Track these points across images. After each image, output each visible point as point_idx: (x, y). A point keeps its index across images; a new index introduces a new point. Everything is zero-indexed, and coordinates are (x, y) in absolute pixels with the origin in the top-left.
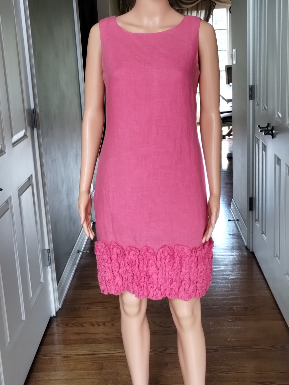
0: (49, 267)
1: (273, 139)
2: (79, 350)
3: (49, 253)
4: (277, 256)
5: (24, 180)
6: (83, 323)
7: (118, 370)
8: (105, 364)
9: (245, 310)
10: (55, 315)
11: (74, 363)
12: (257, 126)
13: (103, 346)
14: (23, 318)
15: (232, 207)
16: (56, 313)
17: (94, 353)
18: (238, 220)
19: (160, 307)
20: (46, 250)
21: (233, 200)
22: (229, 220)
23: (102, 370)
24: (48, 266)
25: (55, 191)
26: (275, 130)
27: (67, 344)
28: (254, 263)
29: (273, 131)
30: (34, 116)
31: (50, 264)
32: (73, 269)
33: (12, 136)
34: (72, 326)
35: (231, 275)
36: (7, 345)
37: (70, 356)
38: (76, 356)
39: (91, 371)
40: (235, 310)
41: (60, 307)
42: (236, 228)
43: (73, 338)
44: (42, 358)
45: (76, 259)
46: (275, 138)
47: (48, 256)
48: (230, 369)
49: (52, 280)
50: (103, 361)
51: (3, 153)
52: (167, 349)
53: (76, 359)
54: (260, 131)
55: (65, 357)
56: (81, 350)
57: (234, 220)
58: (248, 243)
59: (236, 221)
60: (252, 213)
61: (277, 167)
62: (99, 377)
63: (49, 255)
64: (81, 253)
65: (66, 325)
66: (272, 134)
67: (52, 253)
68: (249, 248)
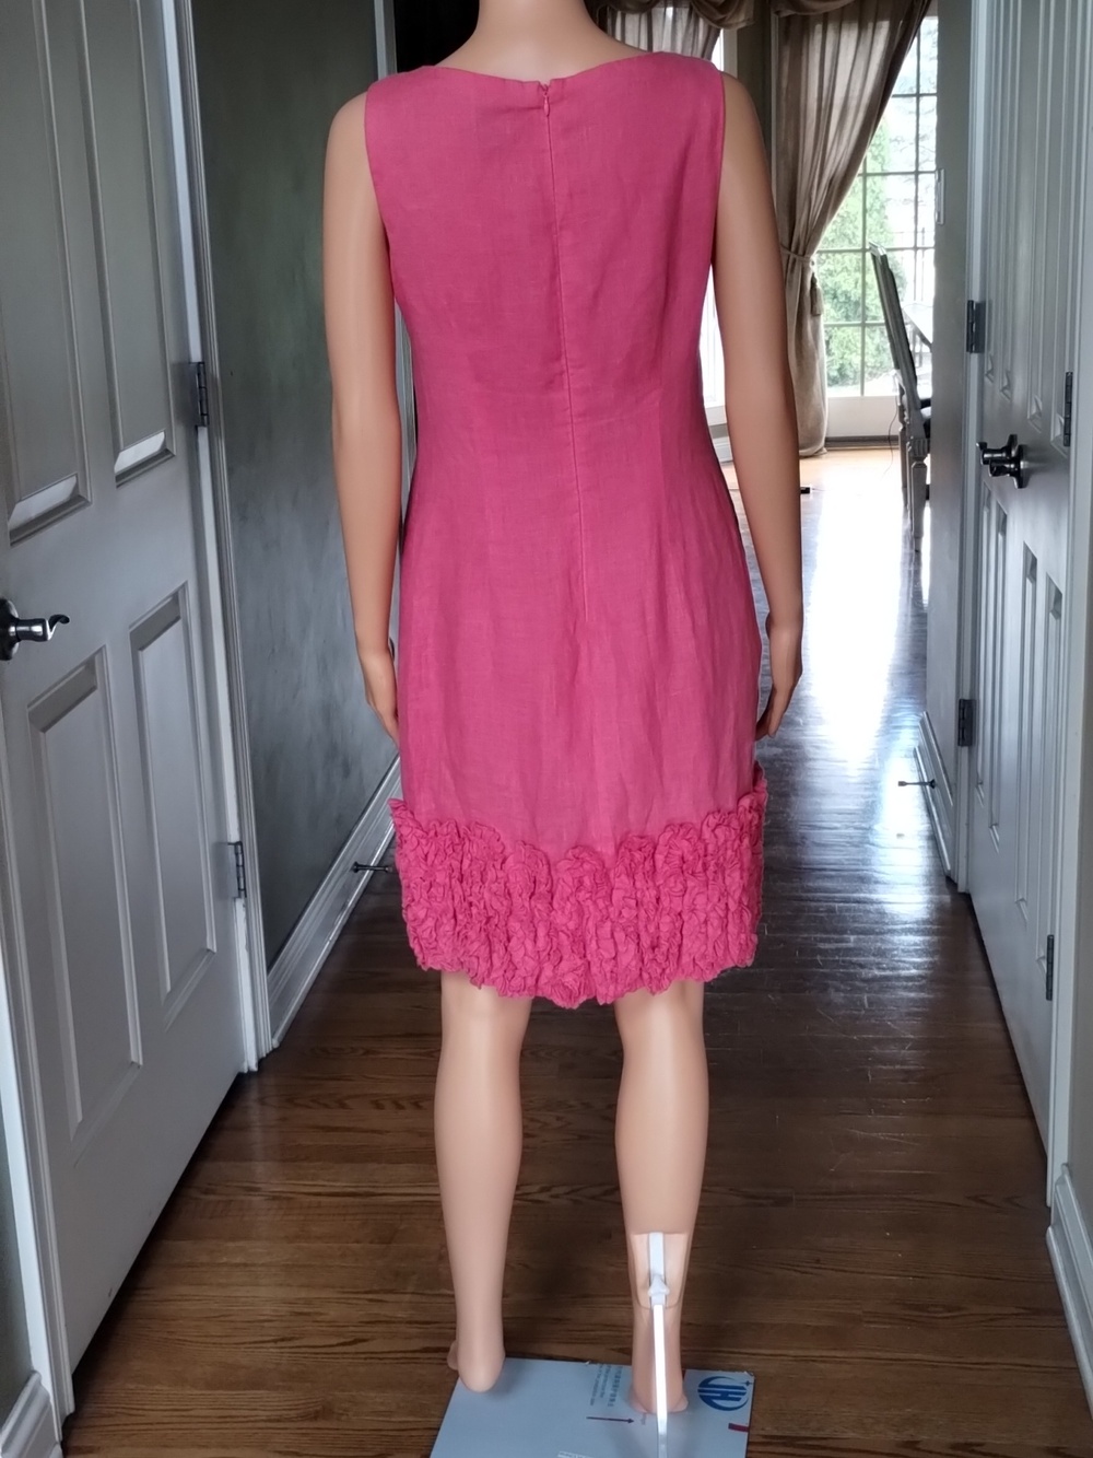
0: (239, 904)
1: (1023, 489)
2: (324, 1180)
3: (240, 856)
4: (1024, 900)
5: (156, 600)
6: (349, 1097)
8: (402, 1227)
9: (903, 1081)
10: (254, 1068)
11: (302, 1218)
12: (977, 445)
14: (136, 1054)
16: (261, 1062)
17: (372, 1190)
18: (932, 784)
20: (230, 844)
22: (902, 784)
23: (390, 1243)
24: (235, 899)
25: (273, 650)
26: (1029, 459)
29: (1022, 463)
30: (200, 387)
31: (243, 893)
33: (116, 451)
34: (310, 1104)
35: (874, 967)
36: (72, 1131)
37: (291, 1195)
38: (313, 1199)
39: (356, 1244)
40: (870, 1078)
41: (275, 1043)
42: (925, 813)
43: (308, 1143)
44: (197, 1198)
45: (346, 893)
46: (1026, 486)
47: (238, 866)
48: (818, 1261)
49: (250, 948)
50: (399, 1217)
51: (83, 502)
53: (309, 1207)
54: (982, 463)
55: (274, 1198)
56: (328, 1181)
57: (922, 784)
58: (954, 860)
61: (1029, 585)
62: (380, 1263)
63: (241, 863)
64: (367, 874)
65: (292, 1101)
66: (1017, 474)
67: (252, 857)
68: (955, 880)
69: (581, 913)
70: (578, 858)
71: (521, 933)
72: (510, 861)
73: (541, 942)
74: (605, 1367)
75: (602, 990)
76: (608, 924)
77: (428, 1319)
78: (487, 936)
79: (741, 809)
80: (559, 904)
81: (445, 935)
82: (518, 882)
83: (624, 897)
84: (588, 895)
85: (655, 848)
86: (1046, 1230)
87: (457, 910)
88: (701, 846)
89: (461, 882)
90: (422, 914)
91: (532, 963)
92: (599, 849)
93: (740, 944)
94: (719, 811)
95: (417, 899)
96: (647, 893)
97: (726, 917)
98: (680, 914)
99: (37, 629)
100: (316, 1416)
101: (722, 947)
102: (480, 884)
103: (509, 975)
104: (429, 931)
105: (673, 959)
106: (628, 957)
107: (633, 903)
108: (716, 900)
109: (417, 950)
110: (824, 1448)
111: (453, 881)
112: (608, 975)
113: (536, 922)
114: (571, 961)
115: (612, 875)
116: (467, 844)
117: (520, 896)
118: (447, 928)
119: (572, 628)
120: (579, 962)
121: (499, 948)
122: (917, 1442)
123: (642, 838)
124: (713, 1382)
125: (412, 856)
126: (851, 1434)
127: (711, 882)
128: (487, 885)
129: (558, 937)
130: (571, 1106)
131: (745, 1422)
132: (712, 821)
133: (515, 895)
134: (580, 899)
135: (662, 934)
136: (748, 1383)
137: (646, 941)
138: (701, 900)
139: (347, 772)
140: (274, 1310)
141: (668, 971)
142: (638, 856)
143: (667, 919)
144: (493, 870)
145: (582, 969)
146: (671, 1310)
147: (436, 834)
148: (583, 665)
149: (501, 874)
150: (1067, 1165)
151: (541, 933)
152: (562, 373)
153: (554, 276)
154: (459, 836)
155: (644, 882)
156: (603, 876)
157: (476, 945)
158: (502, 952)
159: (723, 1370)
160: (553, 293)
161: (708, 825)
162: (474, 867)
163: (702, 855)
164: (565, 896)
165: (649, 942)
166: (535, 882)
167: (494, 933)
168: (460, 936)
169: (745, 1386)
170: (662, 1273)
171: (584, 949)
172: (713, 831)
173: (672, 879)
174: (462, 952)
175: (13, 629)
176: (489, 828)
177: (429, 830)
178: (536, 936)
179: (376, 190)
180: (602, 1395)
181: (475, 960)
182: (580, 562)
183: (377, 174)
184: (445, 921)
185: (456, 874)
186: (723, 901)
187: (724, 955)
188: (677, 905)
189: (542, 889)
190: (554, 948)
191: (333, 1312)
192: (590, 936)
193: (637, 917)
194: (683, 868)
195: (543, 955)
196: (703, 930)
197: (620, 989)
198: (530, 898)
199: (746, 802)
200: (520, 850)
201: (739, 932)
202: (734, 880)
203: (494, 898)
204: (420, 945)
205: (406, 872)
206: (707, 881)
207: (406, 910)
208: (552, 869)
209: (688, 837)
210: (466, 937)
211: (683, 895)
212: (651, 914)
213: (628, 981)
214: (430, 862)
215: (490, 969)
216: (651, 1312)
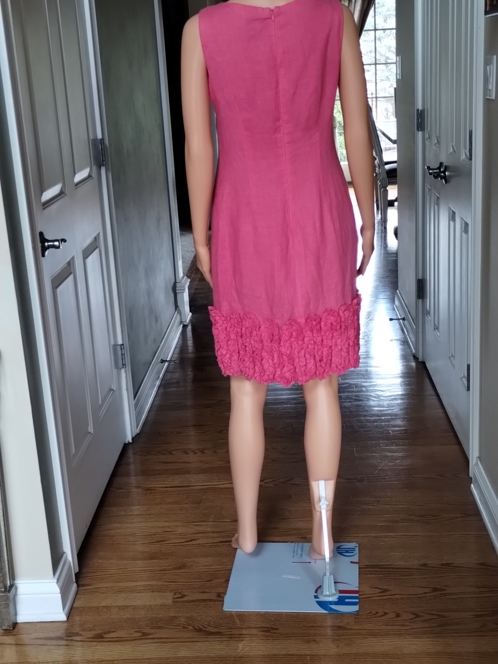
0: (123, 371)
1: (447, 184)
2: (168, 482)
3: (123, 350)
4: (452, 356)
5: (89, 241)
7: (222, 504)
8: (204, 498)
9: (405, 433)
10: (131, 441)
11: (161, 496)
12: (426, 167)
13: (201, 477)
14: (91, 429)
15: (397, 302)
16: (133, 439)
17: (188, 485)
18: (404, 319)
19: (283, 430)
20: (119, 345)
21: (398, 291)
22: (391, 320)
23: (200, 504)
25: (130, 265)
27: (150, 475)
28: (425, 376)
29: (447, 173)
31: (124, 366)
32: (155, 385)
33: (75, 174)
34: (157, 454)
36: (72, 456)
37: (154, 488)
38: (165, 489)
39: (186, 505)
40: (391, 433)
41: (138, 431)
42: (401, 332)
43: (159, 468)
44: (115, 491)
45: (159, 371)
46: (449, 182)
48: (378, 501)
49: (127, 390)
50: (202, 494)
51: (64, 195)
52: (291, 479)
53: (163, 492)
54: (428, 175)
55: (148, 490)
56: (170, 482)
57: (398, 319)
58: (416, 348)
59: (401, 320)
60: (423, 302)
62: (197, 511)
63: (123, 353)
64: (167, 364)
65: (148, 453)
66: (445, 178)
67: (127, 350)
68: (417, 357)
70: (290, 324)
71: (267, 357)
72: (262, 327)
73: (276, 361)
74: (297, 544)
75: (300, 378)
76: (303, 351)
77: (220, 531)
78: (253, 359)
79: (353, 304)
80: (283, 344)
81: (234, 361)
82: (265, 335)
83: (309, 340)
84: (295, 340)
85: (321, 320)
86: (470, 486)
87: (240, 349)
88: (339, 319)
89: (242, 337)
90: (224, 352)
91: (272, 369)
92: (299, 321)
93: (354, 359)
94: (345, 304)
95: (222, 346)
96: (318, 338)
97: (349, 348)
98: (331, 347)
99: (56, 243)
100: (180, 568)
101: (348, 360)
102: (250, 338)
103: (262, 374)
104: (227, 360)
105: (328, 366)
106: (311, 364)
107: (312, 342)
108: (345, 340)
109: (222, 368)
110: (390, 568)
111: (238, 338)
112: (303, 372)
113: (273, 352)
114: (288, 367)
115: (304, 331)
116: (244, 321)
117: (267, 341)
118: (235, 357)
119: (286, 230)
120: (292, 367)
121: (258, 364)
122: (427, 564)
123: (316, 315)
124: (341, 547)
125: (220, 329)
126: (400, 563)
127: (343, 334)
128: (252, 338)
129: (283, 357)
131: (357, 560)
132: (343, 308)
133: (265, 341)
134: (292, 341)
135: (324, 355)
136: (356, 547)
137: (318, 358)
138: (339, 341)
139: (156, 321)
140: (156, 531)
141: (326, 370)
142: (314, 323)
143: (325, 349)
144: (255, 332)
145: (293, 370)
146: (328, 512)
147: (230, 319)
148: (291, 245)
149: (258, 333)
150: (478, 457)
151: (276, 356)
152: (280, 126)
153: (277, 86)
154: (240, 318)
155: (316, 334)
156: (300, 332)
157: (248, 363)
158: (259, 365)
159: (345, 542)
160: (277, 93)
161: (341, 310)
162: (247, 330)
163: (339, 322)
164: (285, 341)
166: (273, 335)
167: (256, 357)
168: (241, 360)
170: (324, 496)
171: (293, 361)
172: (344, 312)
173: (328, 332)
174: (242, 366)
175: (46, 244)
176: (253, 315)
177: (227, 317)
178: (273, 357)
179: (204, 54)
180: (297, 554)
181: (248, 369)
182: (288, 203)
184: (234, 354)
185: (240, 334)
186: (348, 341)
187: (348, 364)
188: (330, 343)
189: (276, 338)
190: (281, 362)
191: (180, 530)
192: (295, 356)
193: (314, 348)
194: (332, 328)
195: (276, 365)
196: (340, 353)
197: (307, 378)
198: (271, 342)
199: (355, 301)
200: (267, 323)
201: (354, 355)
202: (352, 333)
203: (256, 343)
204: (224, 366)
205: (218, 335)
206: (341, 333)
207: (217, 351)
208: (280, 329)
209: (334, 315)
210: (244, 360)
211: (332, 339)
212: (320, 347)
213: (311, 374)
214: (228, 330)
215: (254, 373)
216: (321, 512)
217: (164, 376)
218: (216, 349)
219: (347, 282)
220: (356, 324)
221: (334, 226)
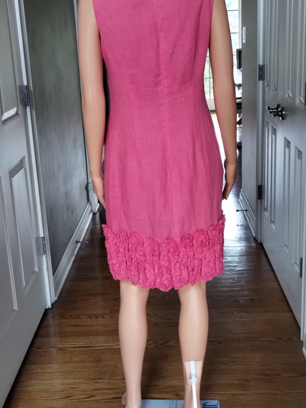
0: (44, 256)
1: (283, 121)
2: (75, 342)
3: (44, 241)
4: (285, 245)
5: (16, 162)
6: (81, 315)
7: (116, 363)
8: (102, 357)
9: (251, 302)
10: (50, 307)
11: (70, 356)
12: (267, 107)
13: (101, 338)
14: (16, 307)
15: (241, 197)
16: (52, 305)
17: (91, 345)
18: (246, 211)
19: (162, 299)
20: (41, 238)
21: (241, 190)
22: (237, 211)
23: (99, 362)
24: (42, 255)
25: (51, 176)
26: (285, 111)
27: (62, 337)
28: (263, 254)
29: (283, 112)
30: (27, 93)
31: (45, 253)
32: (71, 261)
33: (3, 113)
34: (69, 318)
35: (237, 267)
37: (65, 348)
38: (72, 349)
39: (88, 364)
40: (241, 302)
41: (56, 299)
42: (244, 219)
43: (70, 331)
44: (36, 351)
45: (74, 250)
46: (285, 119)
47: (43, 244)
48: (234, 362)
49: (48, 270)
50: (101, 354)
52: (168, 341)
53: (72, 352)
54: (269, 113)
55: (61, 349)
56: (77, 343)
57: (242, 210)
58: (256, 233)
59: (244, 211)
60: (261, 201)
61: (287, 150)
62: (96, 369)
63: (44, 244)
64: (80, 244)
65: (63, 317)
66: (282, 116)
67: (47, 241)
68: (257, 239)
69: (169, 260)
70: (168, 243)
71: (149, 268)
72: (145, 244)
73: (156, 271)
74: (172, 400)
75: (176, 285)
76: (178, 264)
77: (114, 387)
78: (138, 269)
79: (219, 224)
80: (162, 258)
81: (123, 269)
82: (148, 251)
83: (183, 255)
84: (172, 255)
85: (193, 238)
86: (302, 348)
87: (127, 261)
88: (208, 237)
89: (128, 251)
90: (115, 262)
91: (153, 278)
92: (175, 239)
93: (220, 268)
94: (213, 225)
95: (113, 257)
96: (190, 253)
97: (215, 260)
98: (201, 259)
101: (214, 269)
102: (135, 252)
103: (145, 281)
104: (117, 268)
105: (199, 274)
106: (185, 274)
107: (186, 256)
108: (212, 254)
109: (113, 274)
111: (126, 251)
112: (178, 281)
113: (154, 264)
114: (166, 276)
115: (179, 247)
116: (130, 239)
118: (124, 267)
119: (165, 166)
120: (169, 276)
121: (142, 273)
123: (189, 235)
124: (206, 404)
125: (111, 243)
127: (211, 248)
128: (137, 252)
129: (162, 269)
130: (151, 315)
132: (211, 228)
133: (147, 255)
134: (169, 256)
135: (195, 266)
136: (218, 404)
137: (190, 269)
138: (208, 254)
139: (72, 213)
140: (64, 387)
141: (197, 278)
142: (188, 241)
143: (197, 261)
144: (140, 247)
145: (170, 279)
147: (119, 236)
148: (169, 179)
149: (142, 249)
151: (156, 267)
152: (160, 81)
153: (158, 48)
154: (128, 236)
155: (189, 249)
156: (176, 249)
157: (134, 272)
158: (143, 274)
159: (209, 400)
160: (158, 53)
161: (210, 230)
162: (133, 246)
163: (208, 240)
164: (164, 255)
165: (191, 269)
166: (154, 251)
167: (140, 268)
168: (128, 269)
169: (217, 405)
170: (195, 374)
171: (171, 272)
172: (211, 232)
173: (199, 248)
174: (129, 274)
176: (138, 234)
177: (117, 235)
178: (154, 268)
179: (96, 19)
181: (133, 277)
182: (167, 144)
183: (97, 13)
184: (123, 264)
185: (127, 249)
186: (214, 254)
187: (215, 272)
188: (200, 256)
189: (156, 253)
190: (161, 272)
191: (83, 387)
192: (172, 268)
193: (187, 261)
194: (202, 244)
195: (157, 275)
196: (208, 264)
197: (182, 285)
198: (152, 256)
199: (221, 222)
200: (149, 241)
201: (219, 264)
202: (217, 247)
203: (140, 257)
204: (114, 272)
205: (109, 248)
206: (209, 248)
207: (109, 261)
208: (160, 246)
209: (203, 234)
210: (130, 269)
211: (202, 253)
212: (192, 260)
213: (185, 282)
214: (117, 245)
215: (139, 280)
216: (192, 386)
217: (77, 253)
218: (109, 259)
219: (215, 207)
220: (221, 240)
221: (204, 163)
